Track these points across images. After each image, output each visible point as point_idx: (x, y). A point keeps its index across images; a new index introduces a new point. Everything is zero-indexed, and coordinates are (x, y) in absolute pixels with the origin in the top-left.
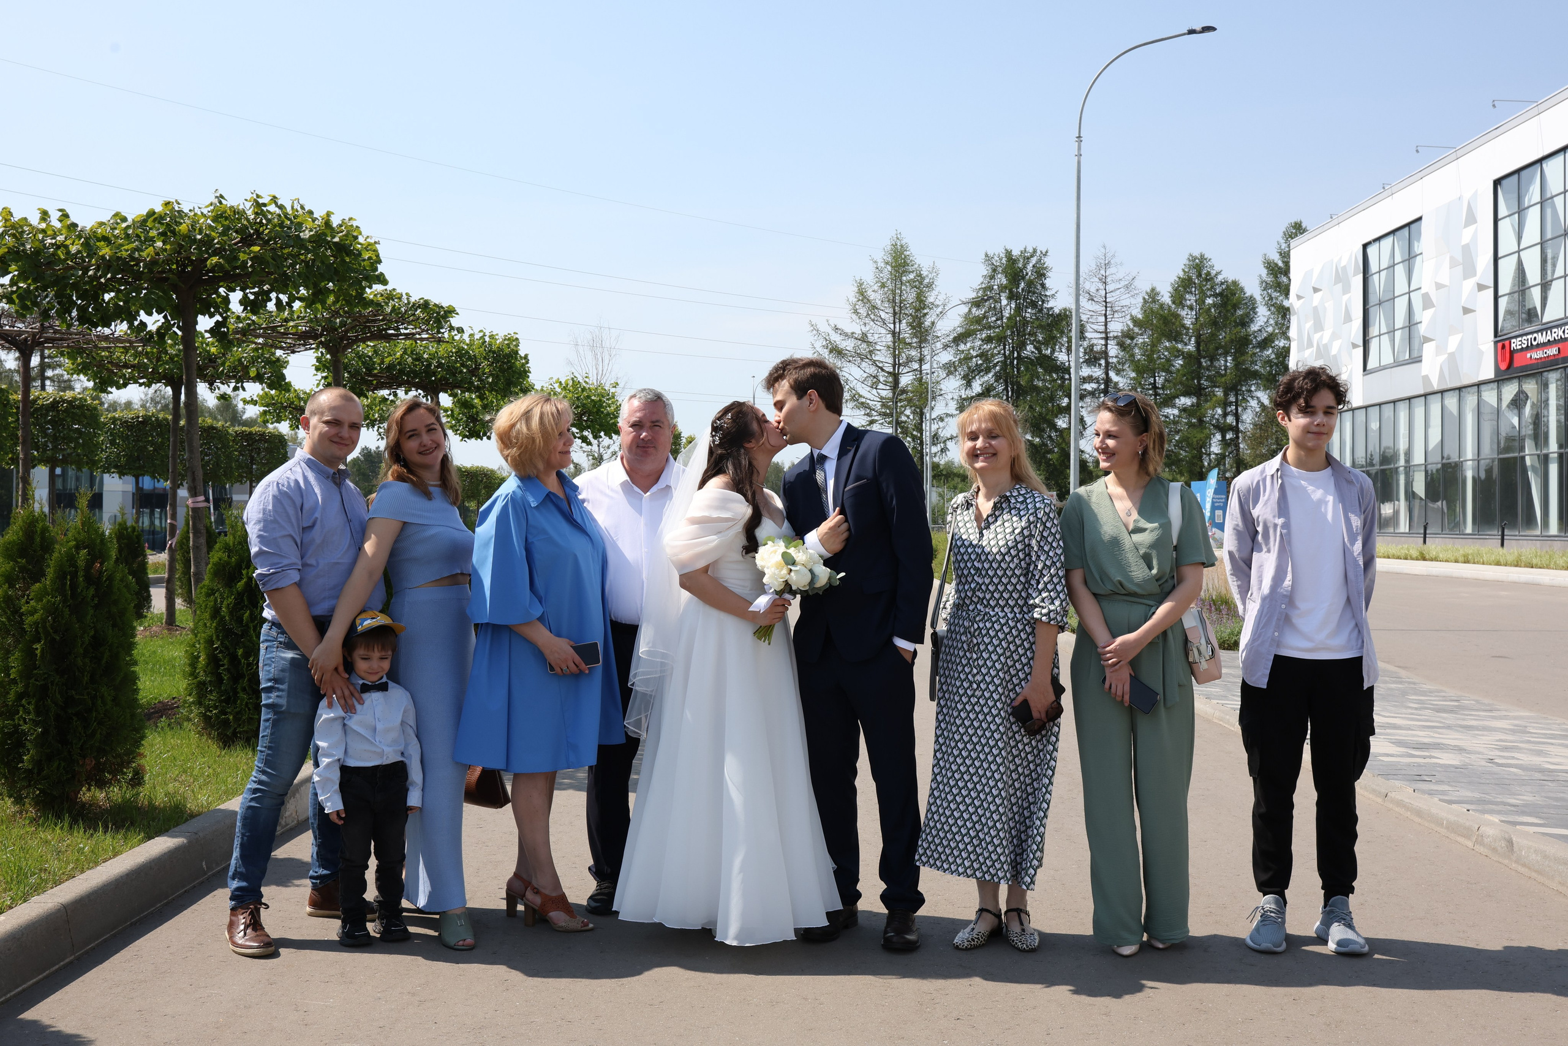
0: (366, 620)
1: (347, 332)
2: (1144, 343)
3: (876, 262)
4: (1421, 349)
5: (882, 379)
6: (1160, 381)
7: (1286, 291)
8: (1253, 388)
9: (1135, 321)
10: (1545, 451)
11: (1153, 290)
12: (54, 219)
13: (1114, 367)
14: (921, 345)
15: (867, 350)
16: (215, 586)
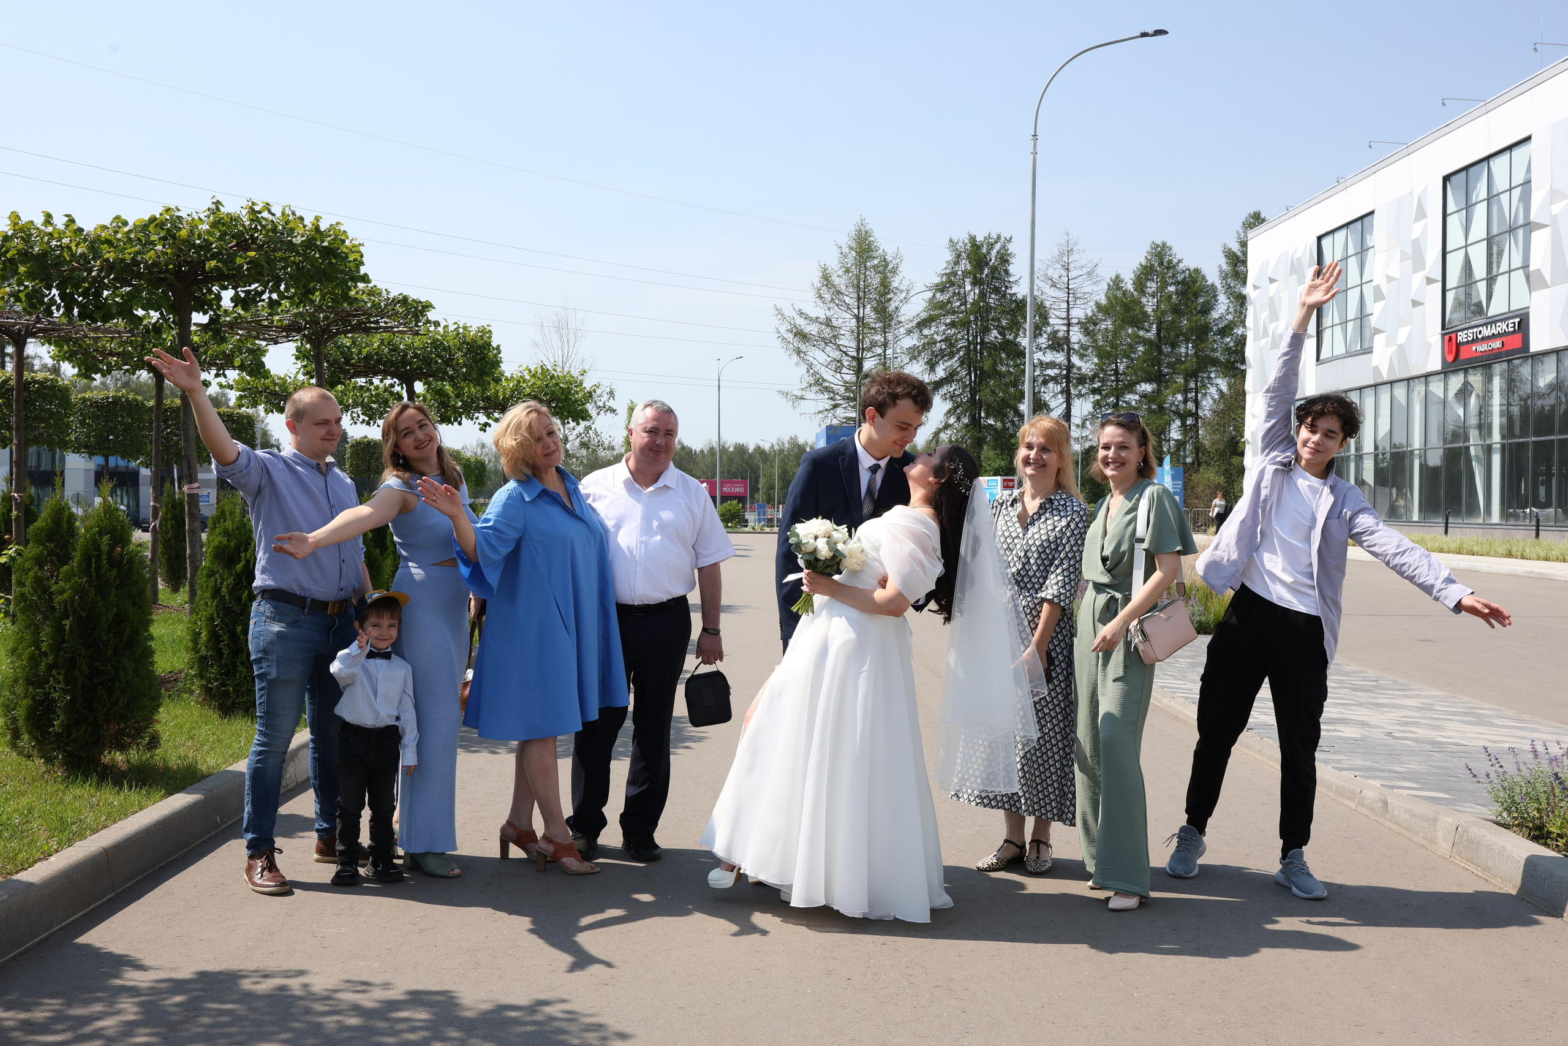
1: (328, 325)
2: (1106, 329)
3: (840, 247)
4: (1372, 340)
5: (846, 363)
6: (1121, 367)
7: (1242, 278)
8: (1213, 375)
9: (1098, 305)
10: (1488, 442)
11: (1117, 277)
12: (60, 222)
13: (1076, 352)
14: (885, 330)
15: (832, 334)
16: (216, 568)
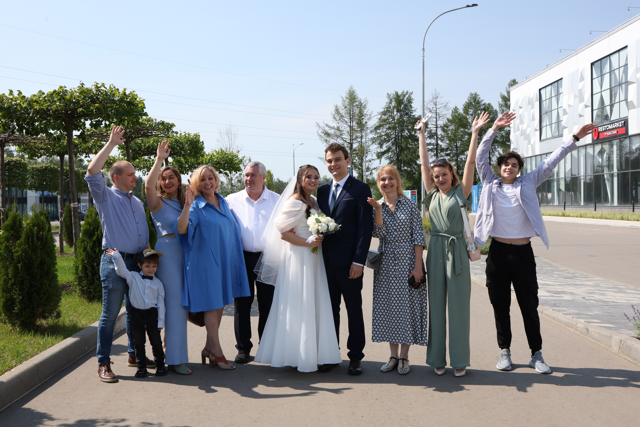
0: (147, 252)
1: (131, 134)
2: (452, 129)
3: (343, 98)
4: (563, 131)
6: (459, 144)
7: (508, 107)
8: (496, 147)
9: (448, 120)
10: (612, 172)
11: (456, 107)
12: (16, 94)
13: (440, 139)
14: (361, 131)
15: (340, 133)
16: (84, 238)
